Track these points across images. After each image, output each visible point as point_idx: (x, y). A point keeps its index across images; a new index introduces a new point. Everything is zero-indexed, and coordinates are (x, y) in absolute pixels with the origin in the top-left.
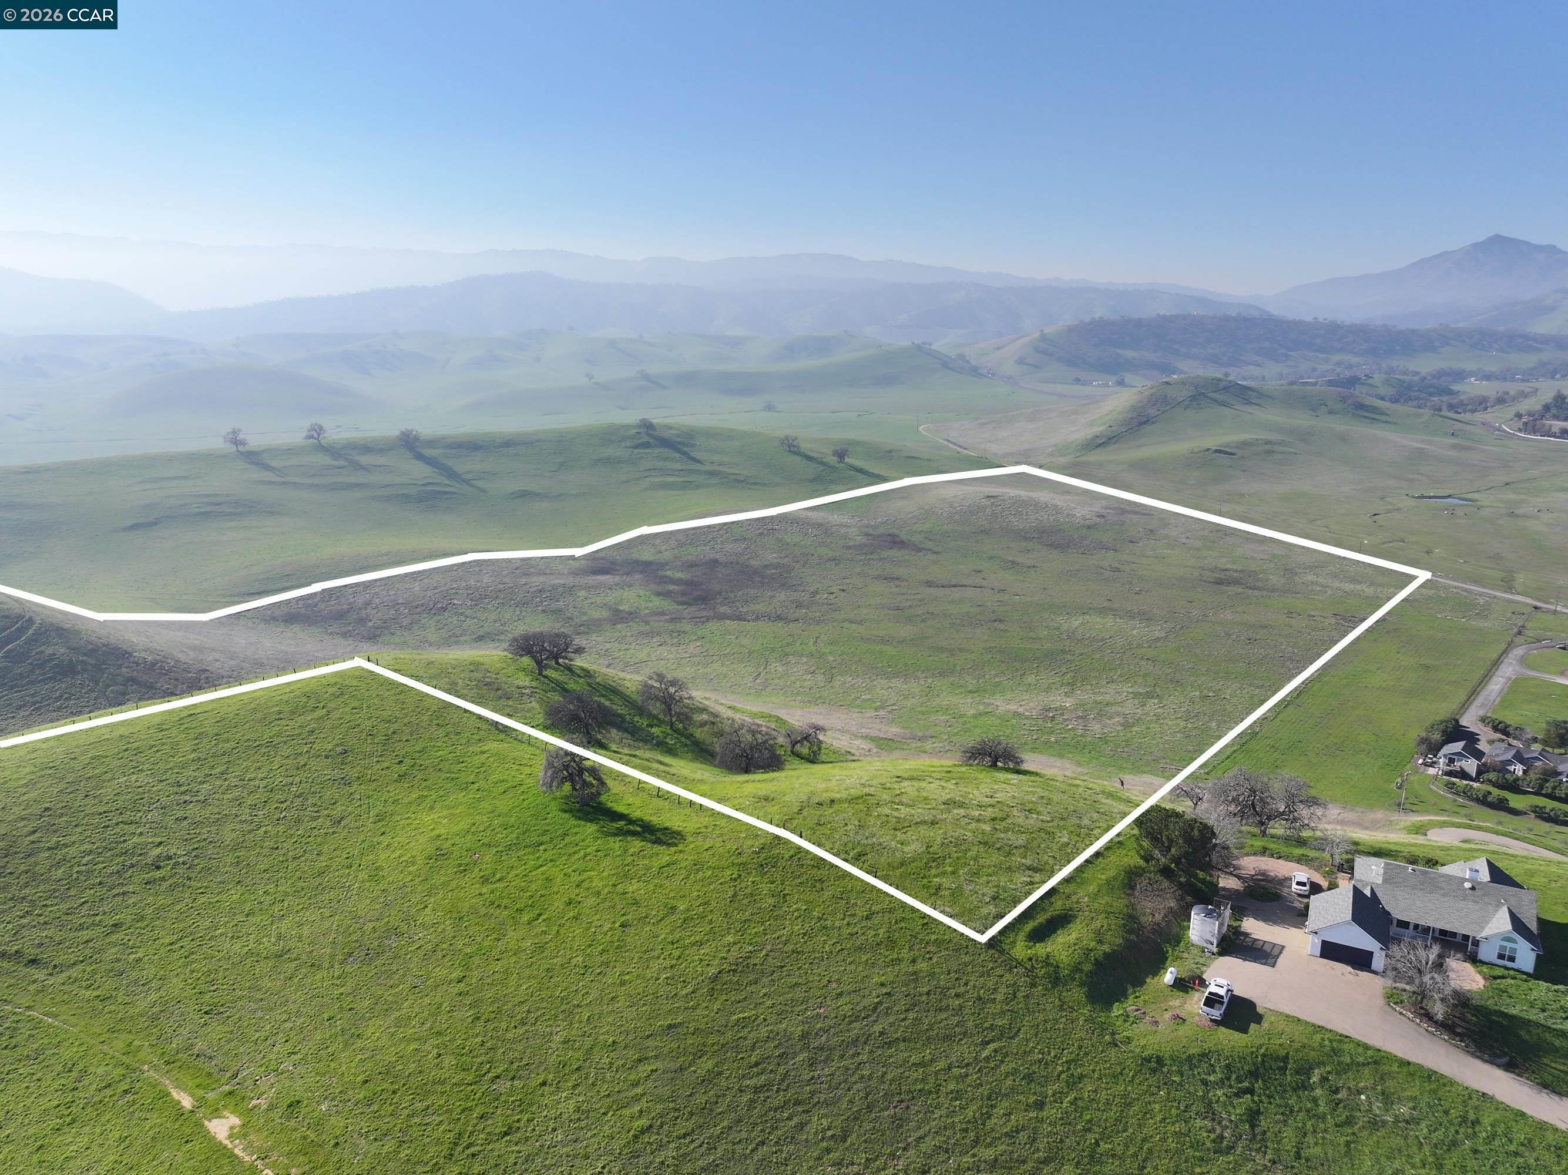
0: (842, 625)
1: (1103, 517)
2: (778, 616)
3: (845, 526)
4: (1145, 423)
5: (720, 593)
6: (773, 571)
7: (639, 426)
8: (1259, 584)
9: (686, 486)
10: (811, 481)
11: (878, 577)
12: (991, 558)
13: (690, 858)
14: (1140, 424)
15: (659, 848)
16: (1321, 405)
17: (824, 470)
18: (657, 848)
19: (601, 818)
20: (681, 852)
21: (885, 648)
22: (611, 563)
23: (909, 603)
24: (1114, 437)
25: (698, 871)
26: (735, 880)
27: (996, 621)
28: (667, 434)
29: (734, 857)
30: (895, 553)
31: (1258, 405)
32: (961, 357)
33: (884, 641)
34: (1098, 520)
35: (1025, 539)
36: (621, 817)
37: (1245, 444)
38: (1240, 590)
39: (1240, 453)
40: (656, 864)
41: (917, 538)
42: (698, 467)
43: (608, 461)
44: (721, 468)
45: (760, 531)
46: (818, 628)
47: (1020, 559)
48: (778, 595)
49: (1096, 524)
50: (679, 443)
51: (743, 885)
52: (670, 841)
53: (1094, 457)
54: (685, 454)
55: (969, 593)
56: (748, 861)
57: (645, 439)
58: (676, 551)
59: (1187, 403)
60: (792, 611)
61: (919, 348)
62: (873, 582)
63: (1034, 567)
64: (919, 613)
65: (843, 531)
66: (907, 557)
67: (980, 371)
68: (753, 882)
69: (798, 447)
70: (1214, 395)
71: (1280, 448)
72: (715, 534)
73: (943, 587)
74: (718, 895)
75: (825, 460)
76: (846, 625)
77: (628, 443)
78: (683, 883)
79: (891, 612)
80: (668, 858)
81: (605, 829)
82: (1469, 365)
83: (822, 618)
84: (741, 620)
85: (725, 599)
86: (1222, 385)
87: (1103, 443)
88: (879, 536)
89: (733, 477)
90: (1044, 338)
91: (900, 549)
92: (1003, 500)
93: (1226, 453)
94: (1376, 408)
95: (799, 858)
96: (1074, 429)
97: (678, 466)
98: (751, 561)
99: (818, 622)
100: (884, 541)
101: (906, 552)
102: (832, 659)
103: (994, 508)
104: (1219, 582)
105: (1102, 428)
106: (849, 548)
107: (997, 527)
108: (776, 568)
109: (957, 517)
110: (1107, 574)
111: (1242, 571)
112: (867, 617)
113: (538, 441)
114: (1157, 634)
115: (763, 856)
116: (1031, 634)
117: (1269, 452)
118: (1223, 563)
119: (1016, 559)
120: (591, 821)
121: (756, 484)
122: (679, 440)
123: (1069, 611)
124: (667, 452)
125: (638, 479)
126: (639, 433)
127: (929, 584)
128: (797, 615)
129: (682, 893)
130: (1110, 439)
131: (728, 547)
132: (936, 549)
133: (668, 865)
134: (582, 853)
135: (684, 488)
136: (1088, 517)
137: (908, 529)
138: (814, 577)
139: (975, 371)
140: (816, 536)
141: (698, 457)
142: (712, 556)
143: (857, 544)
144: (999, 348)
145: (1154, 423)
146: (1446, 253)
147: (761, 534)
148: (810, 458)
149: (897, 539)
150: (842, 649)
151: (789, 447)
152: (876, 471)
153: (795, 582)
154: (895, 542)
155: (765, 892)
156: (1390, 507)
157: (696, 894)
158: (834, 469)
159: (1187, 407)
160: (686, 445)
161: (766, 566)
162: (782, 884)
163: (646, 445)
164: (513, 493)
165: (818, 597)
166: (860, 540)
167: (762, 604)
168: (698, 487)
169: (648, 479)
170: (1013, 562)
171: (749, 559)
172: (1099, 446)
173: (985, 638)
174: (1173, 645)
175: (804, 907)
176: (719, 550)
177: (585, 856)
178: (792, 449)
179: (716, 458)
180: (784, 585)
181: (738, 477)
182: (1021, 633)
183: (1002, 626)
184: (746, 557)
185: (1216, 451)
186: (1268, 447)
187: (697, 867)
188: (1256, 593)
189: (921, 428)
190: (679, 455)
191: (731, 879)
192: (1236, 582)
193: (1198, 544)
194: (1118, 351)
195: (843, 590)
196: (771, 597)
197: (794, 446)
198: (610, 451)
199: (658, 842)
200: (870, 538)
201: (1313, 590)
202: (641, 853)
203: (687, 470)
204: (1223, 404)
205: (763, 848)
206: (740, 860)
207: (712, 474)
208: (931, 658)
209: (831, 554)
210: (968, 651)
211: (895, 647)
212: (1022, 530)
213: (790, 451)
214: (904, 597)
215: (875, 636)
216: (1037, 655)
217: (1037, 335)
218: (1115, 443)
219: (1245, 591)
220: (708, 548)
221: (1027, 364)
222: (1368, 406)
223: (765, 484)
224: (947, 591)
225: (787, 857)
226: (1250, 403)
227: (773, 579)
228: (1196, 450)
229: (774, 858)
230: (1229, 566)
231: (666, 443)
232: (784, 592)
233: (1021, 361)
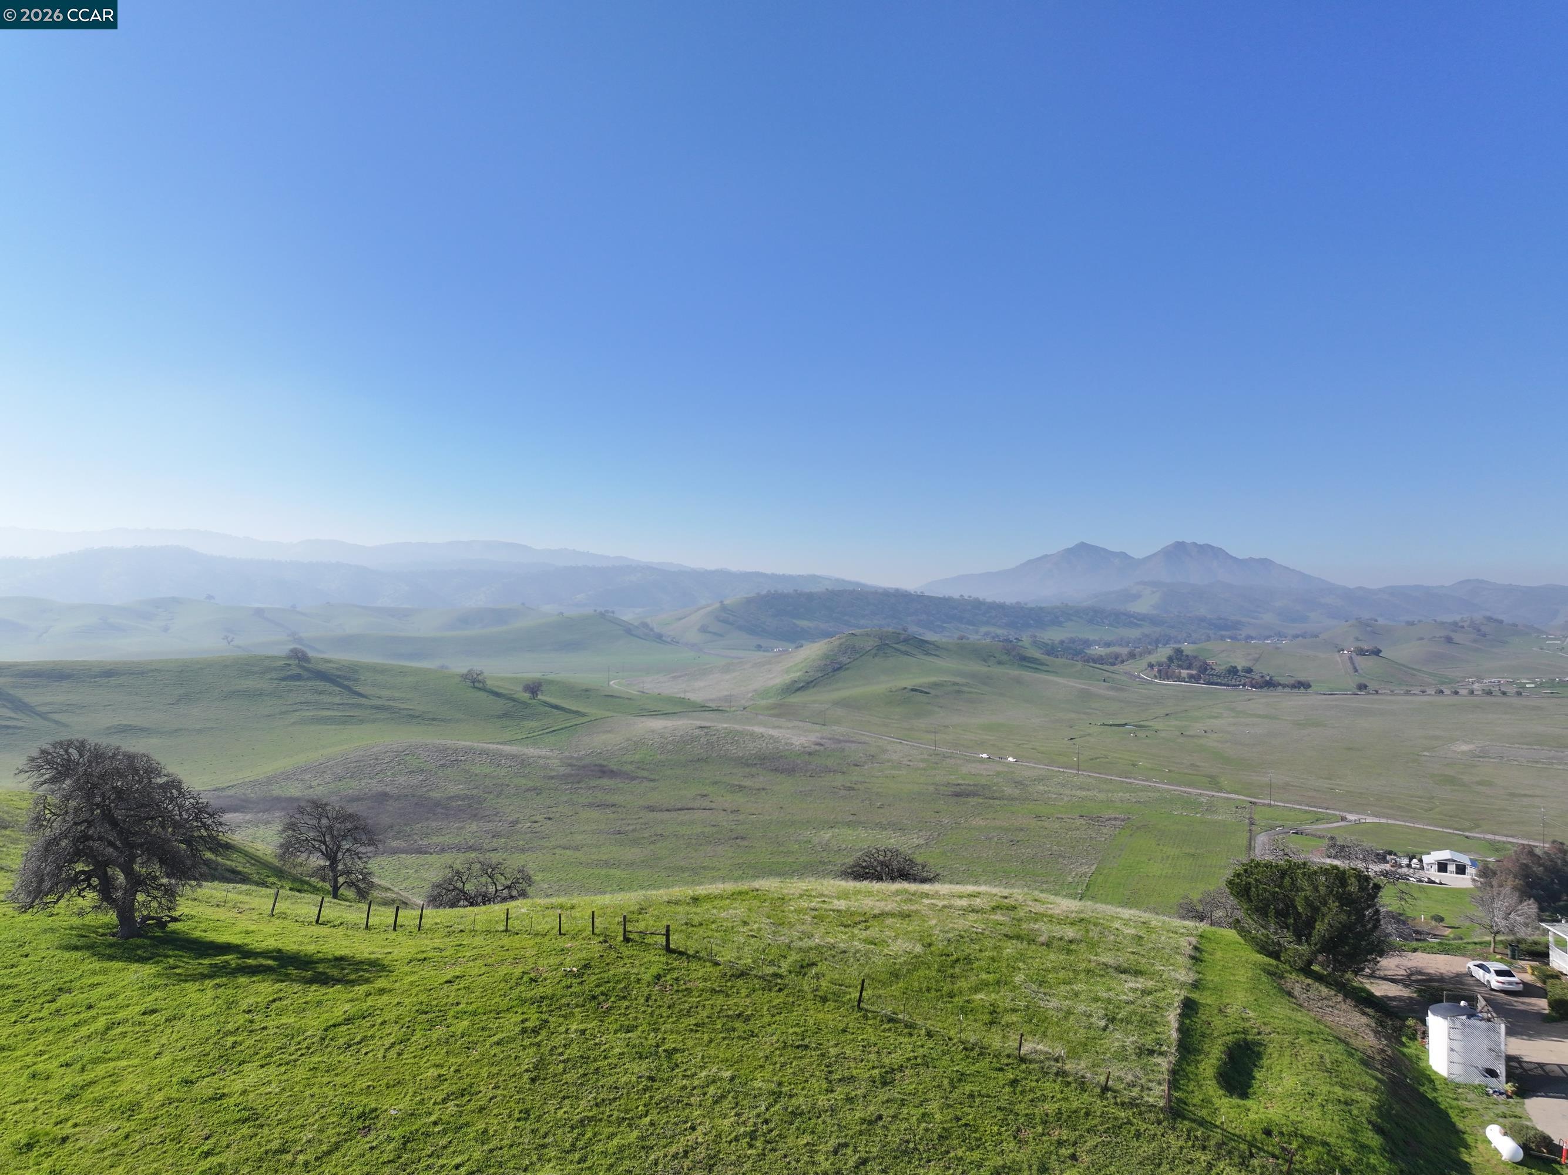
0: (554, 851)
1: (821, 745)
2: (470, 847)
3: (544, 758)
4: (839, 669)
5: (391, 827)
6: (460, 803)
7: (289, 658)
8: (997, 795)
9: (345, 721)
10: (499, 717)
11: (590, 805)
12: (716, 783)
13: (407, 1001)
14: (835, 670)
15: (324, 990)
16: (991, 656)
17: (514, 706)
18: (315, 992)
19: (171, 953)
20: (382, 991)
21: (612, 871)
22: (243, 801)
23: (631, 828)
24: (812, 682)
25: (432, 1025)
26: (536, 1031)
27: (737, 838)
28: (324, 667)
29: (523, 988)
30: (606, 782)
31: (935, 655)
32: (645, 625)
33: (607, 864)
34: (817, 748)
35: (748, 766)
36: (226, 948)
37: (936, 685)
38: (981, 801)
39: (933, 692)
40: (314, 1023)
41: (628, 768)
42: (363, 701)
43: (245, 693)
44: (391, 703)
45: (441, 762)
46: (523, 856)
47: (747, 783)
48: (467, 826)
49: (816, 751)
50: (339, 676)
51: (558, 1040)
52: (353, 977)
53: (796, 699)
54: (349, 689)
55: (698, 815)
56: (559, 992)
57: (296, 670)
58: (333, 785)
59: (874, 652)
60: (487, 841)
61: (602, 615)
62: (584, 810)
63: (763, 789)
64: (646, 835)
65: (542, 762)
66: (620, 785)
67: (664, 638)
68: (583, 1032)
69: (484, 682)
70: (896, 646)
71: (966, 689)
72: (384, 766)
73: (668, 810)
74: (494, 1070)
75: (515, 696)
76: (558, 851)
77: (274, 675)
78: (392, 1053)
79: (612, 837)
80: (347, 1006)
81: (178, 971)
82: (1092, 637)
83: (527, 846)
84: (421, 853)
85: (398, 833)
86: (902, 637)
87: (802, 687)
88: (584, 767)
89: (405, 712)
90: (724, 608)
91: (611, 778)
92: (718, 730)
93: (921, 692)
94: (1036, 659)
95: (677, 979)
96: (770, 676)
97: (337, 700)
98: (431, 793)
99: (523, 851)
100: (592, 771)
101: (619, 780)
102: (546, 886)
103: (708, 737)
104: (957, 795)
105: (799, 674)
106: (552, 778)
107: (714, 755)
108: (463, 800)
109: (670, 747)
110: (843, 792)
111: (975, 785)
112: (584, 842)
113: (152, 671)
114: (916, 842)
115: (591, 980)
116: (781, 849)
117: (959, 692)
118: (952, 779)
119: (742, 783)
120: (142, 960)
121: (434, 719)
122: (339, 673)
123: (815, 825)
124: (321, 685)
125: (285, 713)
126: (289, 665)
127: (651, 809)
128: (494, 845)
129: (392, 1076)
130: (808, 683)
131: (402, 779)
132: (653, 777)
133: (348, 1021)
134: (101, 1023)
135: (344, 722)
136: (806, 745)
137: (616, 760)
138: (511, 807)
139: (659, 638)
140: (510, 766)
141: (362, 692)
142: (380, 789)
143: (561, 773)
144: (680, 619)
145: (847, 669)
146: (1047, 556)
147: (442, 766)
148: (497, 694)
149: (605, 769)
150: (557, 875)
151: (473, 682)
152: (574, 708)
153: (487, 813)
154: (604, 772)
155: (617, 1050)
156: (1081, 733)
157: (433, 1072)
158: (525, 704)
159: (875, 655)
160: (349, 679)
161: (450, 798)
162: (656, 1030)
163: (298, 677)
164: (108, 728)
165: (520, 826)
166: (562, 770)
167: (447, 836)
168: (362, 722)
169: (297, 713)
170: (740, 786)
171: (428, 791)
172: (799, 689)
173: (730, 855)
174: (938, 851)
175: (727, 1074)
176: (389, 783)
177: (108, 1028)
178: (476, 684)
179: (385, 693)
180: (474, 817)
181: (411, 712)
182: (769, 849)
183: (745, 843)
184: (425, 789)
185: (913, 690)
186: (957, 688)
187: (430, 1016)
188: (998, 802)
189: (611, 683)
190: (338, 689)
191: (524, 1031)
192: (974, 794)
193: (922, 765)
194: (794, 621)
195: (550, 819)
196: (459, 828)
197: (479, 682)
198: (250, 683)
199: (324, 980)
200: (574, 768)
201: (1049, 798)
202: (277, 1004)
203: (347, 704)
204: (906, 653)
205: (586, 966)
206: (539, 991)
207: (380, 708)
208: (671, 878)
209: (531, 784)
210: (713, 868)
211: (624, 870)
212: (742, 758)
213: (474, 687)
214: (624, 822)
215: (597, 860)
216: (794, 868)
217: (717, 605)
218: (814, 687)
219: (986, 801)
220: (375, 781)
221: (710, 632)
222: (1029, 658)
223: (444, 720)
224: (674, 814)
225: (647, 977)
226: (928, 654)
227: (460, 810)
228: (894, 689)
229: (618, 982)
230: (960, 782)
231: (322, 676)
232: (475, 823)
233: (704, 629)
